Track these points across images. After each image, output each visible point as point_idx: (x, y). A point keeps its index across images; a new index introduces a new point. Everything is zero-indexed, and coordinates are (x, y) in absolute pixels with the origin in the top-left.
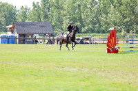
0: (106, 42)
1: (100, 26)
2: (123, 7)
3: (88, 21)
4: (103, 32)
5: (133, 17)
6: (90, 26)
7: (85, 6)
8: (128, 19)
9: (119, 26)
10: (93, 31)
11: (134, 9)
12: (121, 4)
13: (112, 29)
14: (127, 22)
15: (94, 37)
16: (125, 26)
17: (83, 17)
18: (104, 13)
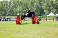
0: (16, 20)
1: (14, 13)
2: (23, 5)
3: (8, 11)
4: (15, 16)
5: (27, 10)
6: (9, 13)
7: (7, 5)
8: (25, 10)
9: (21, 13)
10: (10, 15)
11: (27, 6)
12: (22, 4)
13: (18, 14)
14: (25, 12)
15: (11, 18)
16: (24, 13)
17: (6, 9)
18: (15, 8)
